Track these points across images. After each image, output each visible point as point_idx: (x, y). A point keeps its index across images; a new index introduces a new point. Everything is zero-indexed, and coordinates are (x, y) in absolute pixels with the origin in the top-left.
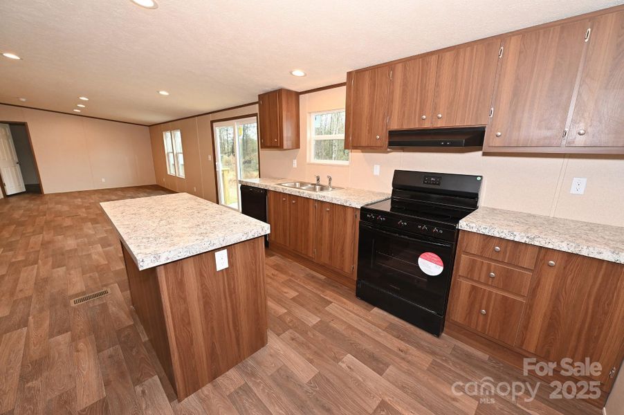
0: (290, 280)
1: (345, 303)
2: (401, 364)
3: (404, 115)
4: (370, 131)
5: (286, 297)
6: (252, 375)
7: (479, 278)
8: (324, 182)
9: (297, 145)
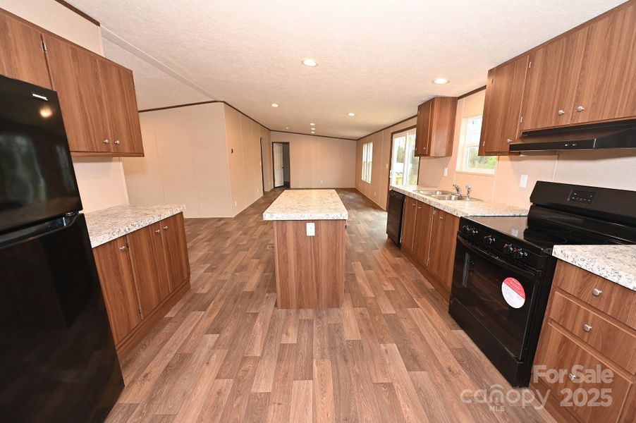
0: (397, 279)
1: (431, 313)
2: (438, 378)
3: (539, 112)
4: (503, 134)
5: (382, 288)
6: (320, 318)
7: (573, 329)
8: (463, 192)
9: (449, 153)
